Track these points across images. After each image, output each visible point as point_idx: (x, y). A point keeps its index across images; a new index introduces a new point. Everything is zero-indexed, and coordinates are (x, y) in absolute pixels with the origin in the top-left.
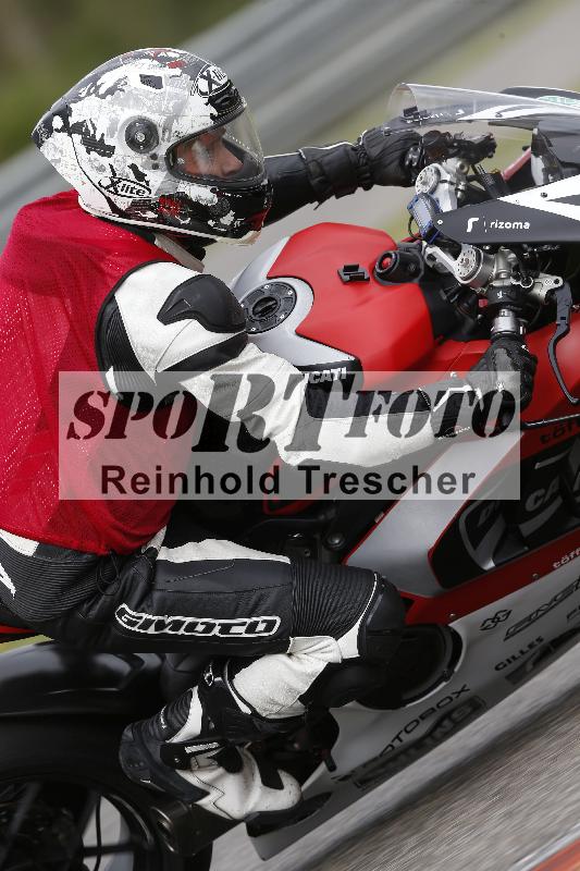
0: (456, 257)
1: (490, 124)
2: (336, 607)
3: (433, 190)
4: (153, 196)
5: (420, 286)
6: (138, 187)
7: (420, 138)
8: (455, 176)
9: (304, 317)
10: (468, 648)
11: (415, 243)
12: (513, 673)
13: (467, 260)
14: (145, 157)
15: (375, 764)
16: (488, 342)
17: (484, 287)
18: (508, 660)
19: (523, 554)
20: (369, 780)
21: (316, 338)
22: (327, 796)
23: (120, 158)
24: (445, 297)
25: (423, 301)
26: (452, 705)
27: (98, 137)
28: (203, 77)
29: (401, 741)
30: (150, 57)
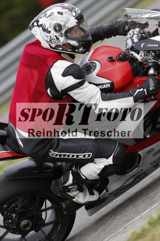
0: (138, 55)
1: (147, 19)
2: (107, 151)
3: (132, 37)
4: (61, 44)
5: (129, 62)
6: (57, 42)
7: (128, 23)
8: (138, 32)
9: (98, 71)
10: (143, 159)
11: (127, 51)
12: (155, 165)
13: (142, 55)
14: (59, 34)
15: (119, 190)
16: (147, 77)
17: (146, 62)
18: (154, 162)
19: (157, 133)
20: (117, 194)
21: (102, 76)
22: (106, 198)
23: (52, 34)
24: (136, 65)
25: (130, 66)
26: (139, 174)
27: (46, 28)
28: (74, 12)
29: (125, 184)
30: (60, 6)
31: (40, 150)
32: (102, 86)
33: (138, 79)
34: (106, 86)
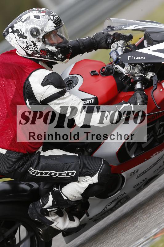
0: (124, 68)
1: (132, 30)
2: (91, 168)
3: (116, 49)
4: (39, 50)
5: (113, 76)
8: (122, 45)
9: (81, 85)
10: (126, 181)
11: (111, 64)
12: (138, 188)
13: (127, 69)
14: (36, 39)
15: (99, 215)
17: (132, 76)
18: (137, 185)
19: (142, 153)
20: (97, 220)
21: (85, 91)
23: (29, 39)
24: (120, 79)
25: (114, 80)
26: (121, 198)
27: (22, 34)
28: (52, 15)
29: (107, 208)
30: (36, 10)
31: (19, 167)
32: (85, 101)
33: (123, 95)
34: (89, 101)
